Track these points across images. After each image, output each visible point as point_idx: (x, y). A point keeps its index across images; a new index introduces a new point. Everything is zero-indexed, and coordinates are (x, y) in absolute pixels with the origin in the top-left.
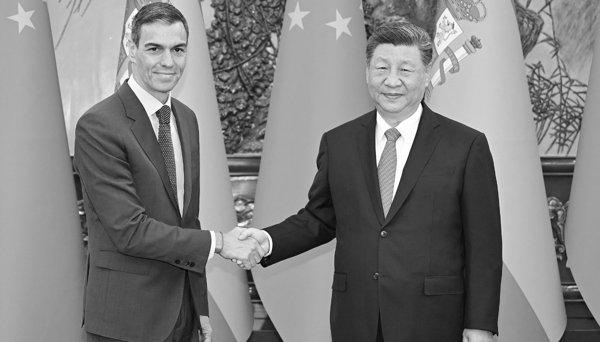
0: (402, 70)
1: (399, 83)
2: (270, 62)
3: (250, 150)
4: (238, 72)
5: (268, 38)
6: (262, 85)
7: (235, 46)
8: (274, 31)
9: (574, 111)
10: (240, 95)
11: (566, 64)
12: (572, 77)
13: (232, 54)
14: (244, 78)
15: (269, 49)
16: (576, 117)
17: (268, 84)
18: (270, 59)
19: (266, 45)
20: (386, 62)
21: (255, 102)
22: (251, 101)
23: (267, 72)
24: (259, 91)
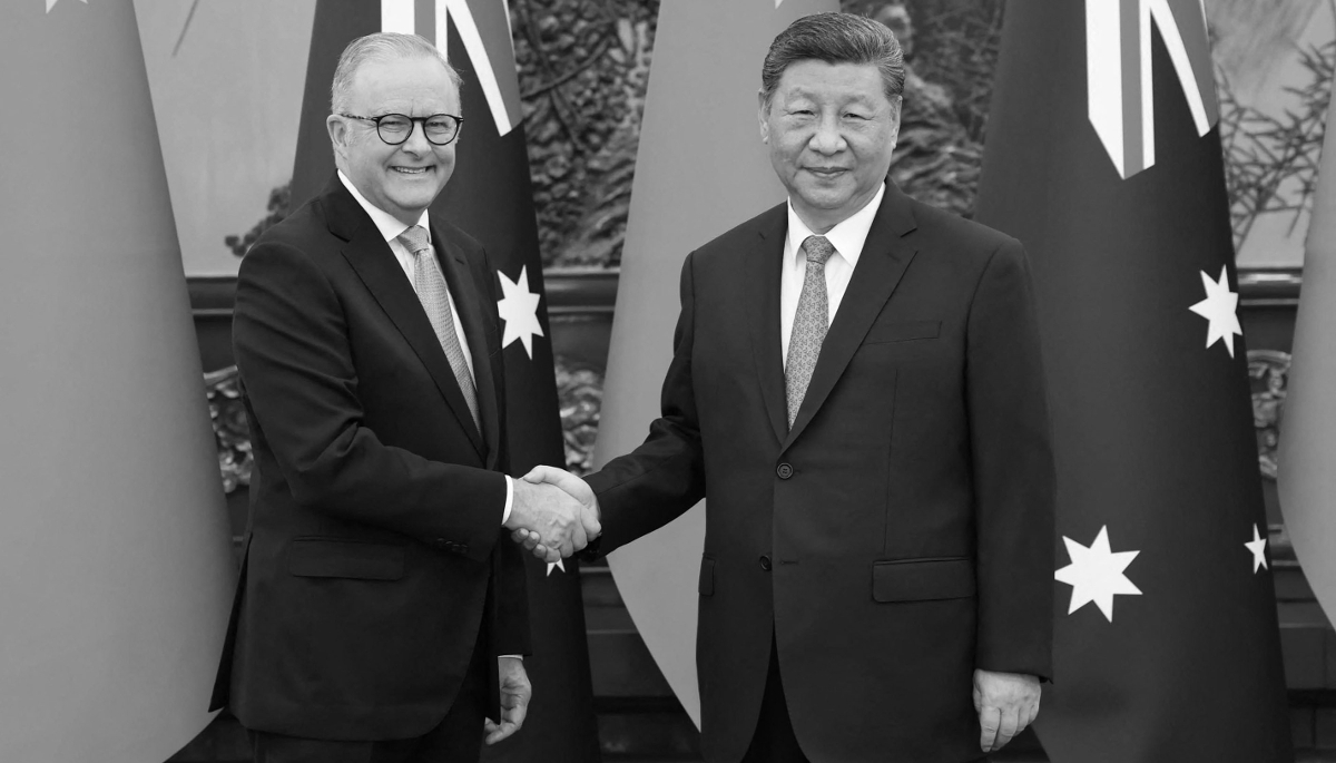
0: (846, 116)
1: (842, 145)
2: (618, 80)
3: (577, 261)
4: (551, 100)
5: (612, 30)
6: (601, 126)
7: (545, 47)
8: (625, 16)
9: (1245, 173)
10: (556, 147)
11: (1228, 74)
12: (1242, 100)
13: (539, 63)
14: (564, 114)
15: (616, 54)
16: (1250, 185)
17: (612, 124)
18: (617, 73)
19: (610, 46)
20: (813, 101)
21: (586, 163)
22: (579, 160)
23: (613, 100)
24: (595, 139)
